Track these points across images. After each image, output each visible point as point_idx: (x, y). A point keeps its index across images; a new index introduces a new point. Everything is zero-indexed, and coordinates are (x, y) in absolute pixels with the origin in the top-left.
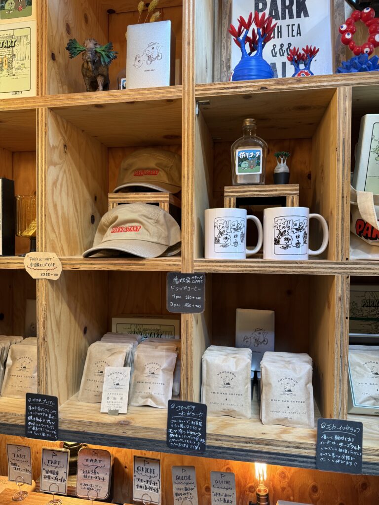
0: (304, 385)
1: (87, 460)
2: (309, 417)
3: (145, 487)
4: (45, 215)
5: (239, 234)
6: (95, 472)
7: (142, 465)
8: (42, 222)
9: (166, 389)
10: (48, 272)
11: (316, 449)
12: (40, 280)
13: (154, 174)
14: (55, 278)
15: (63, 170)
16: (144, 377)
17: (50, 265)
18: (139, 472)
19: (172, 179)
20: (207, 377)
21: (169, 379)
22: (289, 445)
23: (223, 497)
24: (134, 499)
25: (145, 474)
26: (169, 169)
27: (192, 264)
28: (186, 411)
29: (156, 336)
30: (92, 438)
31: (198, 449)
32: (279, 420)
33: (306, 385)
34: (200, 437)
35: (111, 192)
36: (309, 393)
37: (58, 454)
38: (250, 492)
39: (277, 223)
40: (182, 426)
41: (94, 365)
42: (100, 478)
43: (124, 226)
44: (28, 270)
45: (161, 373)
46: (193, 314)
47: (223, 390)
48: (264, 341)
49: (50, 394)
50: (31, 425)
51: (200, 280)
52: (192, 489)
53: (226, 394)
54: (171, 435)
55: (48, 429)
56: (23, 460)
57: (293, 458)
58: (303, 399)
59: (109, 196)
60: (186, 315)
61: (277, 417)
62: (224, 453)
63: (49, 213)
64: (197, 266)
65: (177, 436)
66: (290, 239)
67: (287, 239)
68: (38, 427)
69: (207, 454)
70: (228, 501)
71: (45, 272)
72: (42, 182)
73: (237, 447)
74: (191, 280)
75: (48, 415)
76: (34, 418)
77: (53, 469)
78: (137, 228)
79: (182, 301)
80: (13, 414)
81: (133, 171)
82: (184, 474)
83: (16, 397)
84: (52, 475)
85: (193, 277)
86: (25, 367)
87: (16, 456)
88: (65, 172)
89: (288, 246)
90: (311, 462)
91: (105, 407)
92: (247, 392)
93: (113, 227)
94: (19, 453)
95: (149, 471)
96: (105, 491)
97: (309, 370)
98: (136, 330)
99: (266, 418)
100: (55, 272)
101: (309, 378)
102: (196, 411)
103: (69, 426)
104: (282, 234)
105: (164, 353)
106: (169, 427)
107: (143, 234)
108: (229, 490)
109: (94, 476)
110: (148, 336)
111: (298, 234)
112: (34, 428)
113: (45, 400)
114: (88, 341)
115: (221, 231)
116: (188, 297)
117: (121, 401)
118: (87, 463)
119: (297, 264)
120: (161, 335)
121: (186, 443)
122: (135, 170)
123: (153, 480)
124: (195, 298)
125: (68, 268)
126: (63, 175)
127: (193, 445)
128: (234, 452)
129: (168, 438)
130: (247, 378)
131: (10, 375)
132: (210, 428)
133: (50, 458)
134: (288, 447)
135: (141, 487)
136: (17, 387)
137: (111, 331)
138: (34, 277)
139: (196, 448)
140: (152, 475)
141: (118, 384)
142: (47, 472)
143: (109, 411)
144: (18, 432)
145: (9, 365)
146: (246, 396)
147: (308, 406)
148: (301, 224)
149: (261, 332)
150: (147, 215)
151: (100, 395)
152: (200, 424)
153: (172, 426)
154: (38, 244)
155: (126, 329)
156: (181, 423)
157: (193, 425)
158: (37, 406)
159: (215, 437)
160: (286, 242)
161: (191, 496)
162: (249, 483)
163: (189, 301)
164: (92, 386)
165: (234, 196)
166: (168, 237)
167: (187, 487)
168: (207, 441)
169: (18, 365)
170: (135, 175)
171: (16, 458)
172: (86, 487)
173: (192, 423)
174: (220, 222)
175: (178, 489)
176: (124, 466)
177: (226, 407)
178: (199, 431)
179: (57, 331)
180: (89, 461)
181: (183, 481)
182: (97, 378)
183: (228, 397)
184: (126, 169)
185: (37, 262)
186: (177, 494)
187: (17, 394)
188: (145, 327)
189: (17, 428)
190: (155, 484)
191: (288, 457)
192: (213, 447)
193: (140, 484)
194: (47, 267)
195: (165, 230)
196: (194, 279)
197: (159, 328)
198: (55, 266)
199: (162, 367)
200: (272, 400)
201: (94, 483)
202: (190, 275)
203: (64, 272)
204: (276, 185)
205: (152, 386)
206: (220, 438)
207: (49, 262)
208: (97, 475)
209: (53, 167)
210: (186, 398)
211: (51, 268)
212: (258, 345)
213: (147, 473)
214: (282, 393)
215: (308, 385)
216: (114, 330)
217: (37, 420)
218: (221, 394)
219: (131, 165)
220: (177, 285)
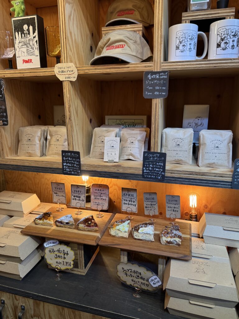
0: (227, 144)
1: (96, 190)
2: (228, 162)
3: (128, 204)
4: (66, 38)
5: (193, 43)
6: (101, 196)
7: (127, 193)
8: (64, 43)
9: (140, 151)
10: (70, 76)
11: (232, 177)
12: (65, 82)
13: (131, 14)
14: (74, 80)
15: (73, 9)
16: (128, 144)
17: (70, 71)
18: (125, 196)
19: (143, 18)
20: (165, 142)
21: (142, 146)
22: (216, 175)
23: (173, 209)
24: (122, 210)
25: (128, 197)
26: (141, 9)
27: (160, 65)
28: (154, 157)
29: (132, 126)
30: (100, 174)
31: (160, 178)
32: (210, 164)
33: (228, 144)
34: (162, 172)
35: (104, 26)
36: (230, 149)
37: (80, 187)
38: (186, 215)
39: (219, 32)
40: (151, 166)
41: (98, 138)
42: (103, 199)
43: (114, 45)
44: (57, 76)
45: (137, 142)
46: (160, 99)
47: (176, 149)
48: (201, 124)
49: (75, 150)
50: (65, 168)
51: (165, 75)
52: (155, 205)
53: (177, 151)
54: (145, 171)
55: (75, 170)
56: (61, 190)
57: (218, 183)
58: (226, 152)
59: (102, 30)
60: (155, 100)
61: (208, 162)
62: (175, 180)
63: (68, 37)
64: (163, 66)
65: (148, 171)
66: (228, 43)
67: (226, 43)
68: (70, 169)
69: (166, 181)
70: (176, 211)
71: (68, 76)
72: (62, 15)
73: (183, 177)
74: (159, 76)
75: (75, 162)
76: (67, 164)
77: (77, 195)
78: (123, 46)
79: (153, 91)
80: (55, 162)
81: (117, 12)
82: (150, 197)
83: (54, 156)
84: (77, 198)
85: (161, 74)
86: (58, 140)
87: (57, 188)
88: (75, 10)
89: (226, 48)
90: (229, 185)
91: (106, 159)
92: (190, 149)
93: (107, 46)
94: (58, 187)
95: (130, 195)
96: (107, 206)
97: (231, 135)
98: (120, 123)
99: (201, 163)
100: (73, 76)
101: (230, 140)
102: (160, 157)
103: (87, 168)
104: (222, 40)
105: (138, 132)
106: (144, 166)
107: (127, 50)
108: (176, 205)
109: (100, 198)
110: (127, 126)
111: (234, 39)
112: (67, 170)
113: (73, 154)
114: (92, 127)
115: (181, 40)
116: (157, 88)
117: (115, 155)
118: (96, 191)
119: (231, 60)
120: (135, 125)
121: (154, 175)
122: (118, 12)
123: (133, 200)
124: (162, 88)
125: (82, 72)
126: (74, 13)
127: (157, 176)
128: (182, 180)
129: (143, 172)
130: (190, 141)
131: (50, 145)
132: (168, 167)
133: (76, 190)
134: (215, 176)
135: (126, 204)
136: (55, 151)
137: (105, 124)
138: (61, 80)
139: (159, 178)
140: (132, 197)
141: (113, 147)
142: (74, 196)
143: (109, 160)
144: (58, 172)
145: (49, 139)
146: (190, 152)
147: (228, 156)
148: (236, 32)
149: (200, 119)
150: (129, 37)
151: (103, 154)
152: (162, 164)
153: (145, 166)
154: (62, 58)
155: (114, 122)
156: (151, 164)
157: (157, 165)
158: (68, 157)
159: (170, 172)
160: (225, 45)
161: (154, 208)
162: (185, 210)
163: (157, 90)
164: (98, 150)
165: (189, 19)
166: (142, 53)
167: (152, 203)
168: (166, 174)
169: (54, 139)
170: (118, 16)
171: (56, 190)
172: (96, 203)
173: (157, 164)
174: (180, 34)
175: (147, 204)
176: (113, 201)
177: (176, 158)
178: (161, 169)
179: (76, 115)
180: (97, 190)
181: (150, 200)
182: (100, 145)
183: (178, 152)
184: (112, 13)
185: (62, 70)
186: (146, 207)
187: (55, 155)
188: (125, 121)
189: (58, 170)
190: (134, 202)
191: (214, 182)
192: (169, 177)
193: (126, 202)
194: (69, 73)
195: (140, 48)
196: (162, 75)
197: (134, 121)
198: (73, 72)
199: (138, 139)
200: (206, 153)
201: (100, 202)
202: (159, 73)
203: (79, 76)
204: (218, 9)
205: (131, 149)
206: (174, 172)
207: (69, 69)
208: (102, 198)
209: (68, 4)
210: (154, 150)
211: (71, 73)
212: (197, 127)
213: (129, 197)
214: (213, 148)
215: (229, 144)
216: (106, 123)
217: (69, 165)
218: (174, 150)
219: (115, 9)
220: (150, 80)
